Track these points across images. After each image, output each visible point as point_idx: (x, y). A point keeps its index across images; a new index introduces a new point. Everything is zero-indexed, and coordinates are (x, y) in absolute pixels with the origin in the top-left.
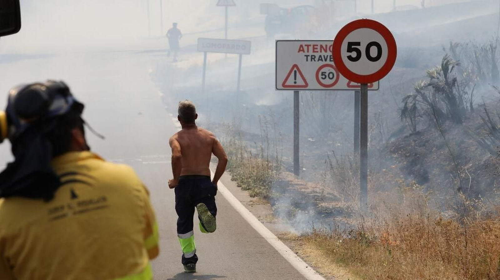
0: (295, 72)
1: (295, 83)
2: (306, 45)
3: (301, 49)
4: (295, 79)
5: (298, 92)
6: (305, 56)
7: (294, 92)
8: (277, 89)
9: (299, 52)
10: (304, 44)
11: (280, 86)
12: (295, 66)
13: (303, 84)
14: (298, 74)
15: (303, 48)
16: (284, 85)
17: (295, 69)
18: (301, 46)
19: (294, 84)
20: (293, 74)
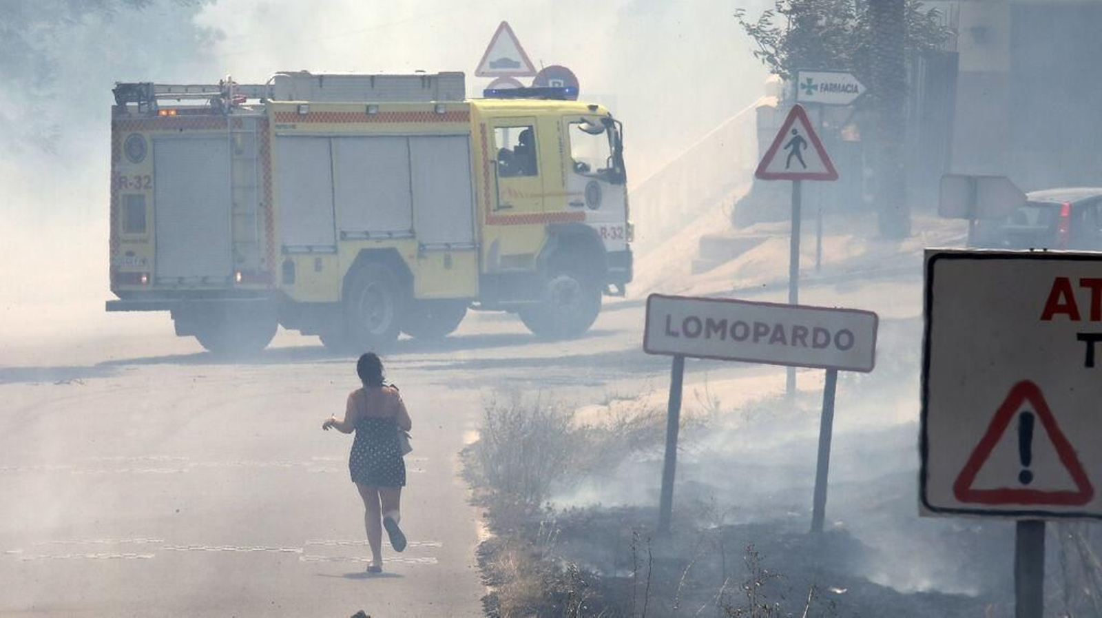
0: (1027, 420)
1: (1026, 477)
2: (1084, 283)
3: (1062, 300)
4: (1026, 457)
5: (1041, 525)
6: (1081, 337)
7: (1020, 524)
8: (927, 504)
9: (1047, 316)
10: (1074, 273)
11: (943, 494)
12: (1025, 390)
13: (1066, 483)
14: (1039, 431)
15: (1069, 297)
16: (962, 488)
17: (1026, 406)
18: (1062, 285)
19: (1015, 484)
20: (1012, 431)
